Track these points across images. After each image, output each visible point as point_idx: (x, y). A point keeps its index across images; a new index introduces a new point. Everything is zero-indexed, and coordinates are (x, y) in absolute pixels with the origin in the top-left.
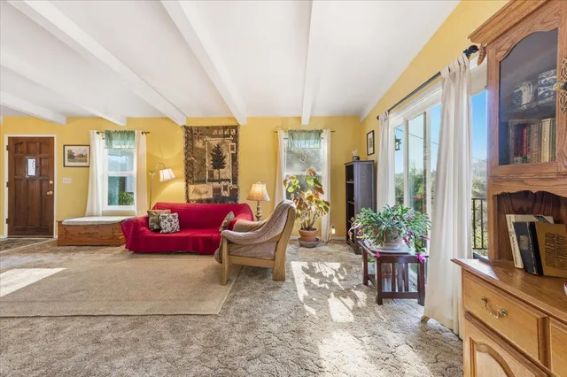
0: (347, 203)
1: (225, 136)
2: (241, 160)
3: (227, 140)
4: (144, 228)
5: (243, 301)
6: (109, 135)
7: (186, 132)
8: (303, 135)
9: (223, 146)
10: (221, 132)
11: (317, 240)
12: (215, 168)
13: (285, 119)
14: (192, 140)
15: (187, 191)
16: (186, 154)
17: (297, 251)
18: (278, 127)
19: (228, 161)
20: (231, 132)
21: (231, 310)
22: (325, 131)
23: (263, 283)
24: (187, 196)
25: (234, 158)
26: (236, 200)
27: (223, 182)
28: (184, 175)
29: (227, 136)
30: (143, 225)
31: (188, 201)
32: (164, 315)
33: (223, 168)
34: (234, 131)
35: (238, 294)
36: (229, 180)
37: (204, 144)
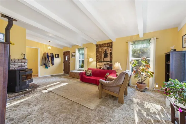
0: (166, 74)
1: (108, 46)
2: (113, 54)
3: (109, 48)
4: (84, 75)
5: (103, 107)
6: (79, 49)
7: (97, 47)
8: (141, 42)
9: (107, 50)
10: (107, 45)
11: (146, 89)
12: (105, 57)
13: (132, 37)
14: (98, 49)
15: (97, 65)
16: (96, 53)
17: (134, 92)
18: (128, 40)
19: (109, 55)
20: (110, 45)
21: (98, 110)
22: (152, 39)
23: (113, 102)
24: (97, 66)
25: (111, 54)
26: (112, 68)
27: (107, 62)
28: (96, 60)
29: (109, 46)
30: (84, 74)
31: (97, 68)
32: (79, 104)
33: (107, 57)
34: (111, 44)
35: (103, 104)
36: (109, 61)
37: (101, 50)
